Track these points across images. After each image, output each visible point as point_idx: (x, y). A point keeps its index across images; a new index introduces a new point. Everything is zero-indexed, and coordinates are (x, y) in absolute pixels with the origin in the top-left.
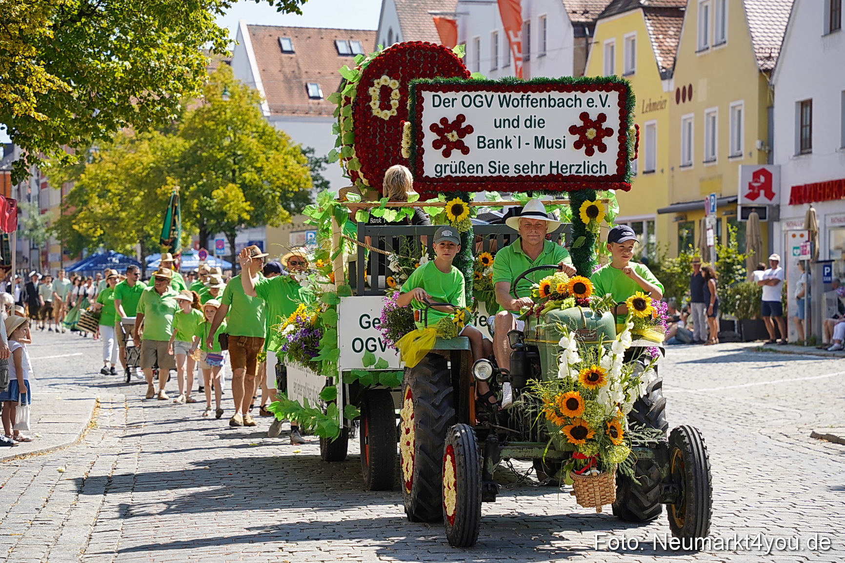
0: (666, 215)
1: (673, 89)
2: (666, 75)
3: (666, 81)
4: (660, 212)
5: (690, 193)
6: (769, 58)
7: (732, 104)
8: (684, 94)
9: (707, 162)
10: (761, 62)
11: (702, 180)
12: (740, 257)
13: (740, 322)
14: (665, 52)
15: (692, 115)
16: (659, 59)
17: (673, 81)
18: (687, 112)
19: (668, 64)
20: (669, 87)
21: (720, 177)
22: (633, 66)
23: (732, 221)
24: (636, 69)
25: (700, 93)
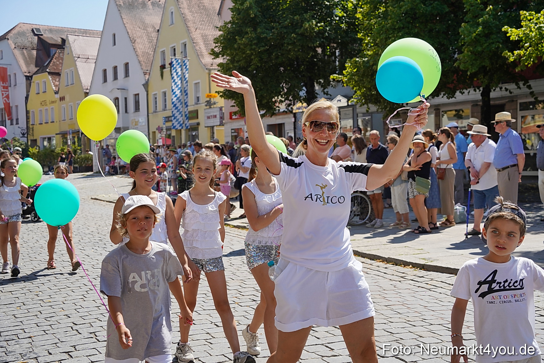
0: (58, 136)
1: (59, 97)
2: (56, 93)
3: (56, 95)
4: (56, 134)
5: (66, 128)
6: (87, 89)
7: (77, 102)
8: (62, 99)
9: (70, 119)
10: (85, 90)
11: (69, 125)
12: (79, 148)
13: (79, 167)
14: (56, 86)
15: (65, 105)
16: (54, 88)
17: (58, 95)
18: (63, 104)
19: (57, 89)
20: (57, 96)
21: (75, 124)
22: (46, 89)
23: (78, 137)
24: (47, 91)
25: (67, 98)
